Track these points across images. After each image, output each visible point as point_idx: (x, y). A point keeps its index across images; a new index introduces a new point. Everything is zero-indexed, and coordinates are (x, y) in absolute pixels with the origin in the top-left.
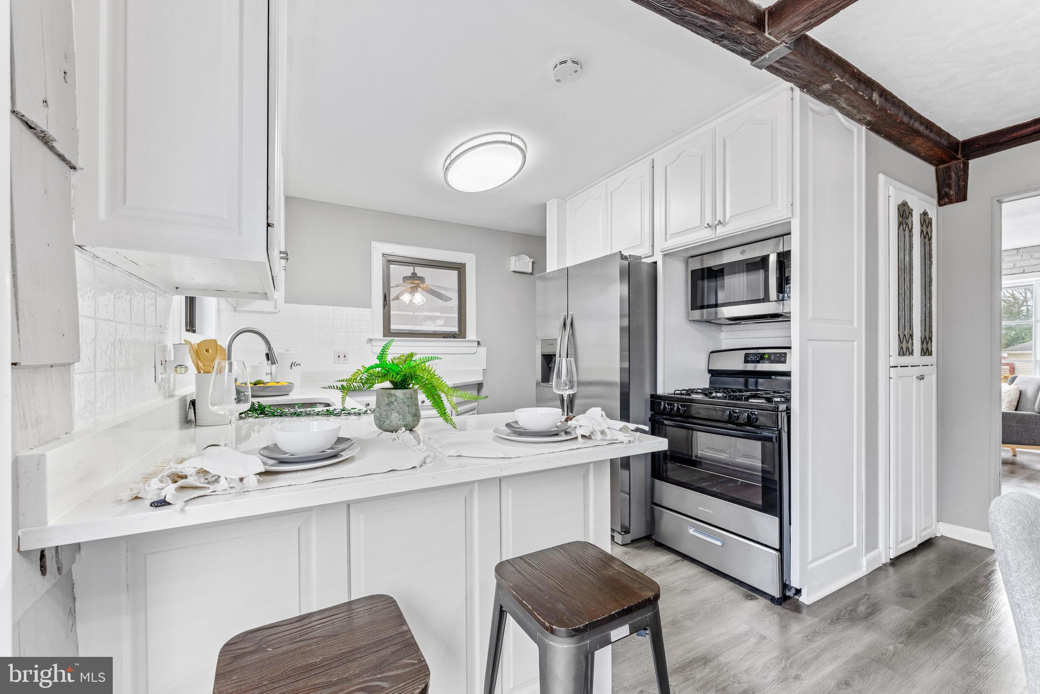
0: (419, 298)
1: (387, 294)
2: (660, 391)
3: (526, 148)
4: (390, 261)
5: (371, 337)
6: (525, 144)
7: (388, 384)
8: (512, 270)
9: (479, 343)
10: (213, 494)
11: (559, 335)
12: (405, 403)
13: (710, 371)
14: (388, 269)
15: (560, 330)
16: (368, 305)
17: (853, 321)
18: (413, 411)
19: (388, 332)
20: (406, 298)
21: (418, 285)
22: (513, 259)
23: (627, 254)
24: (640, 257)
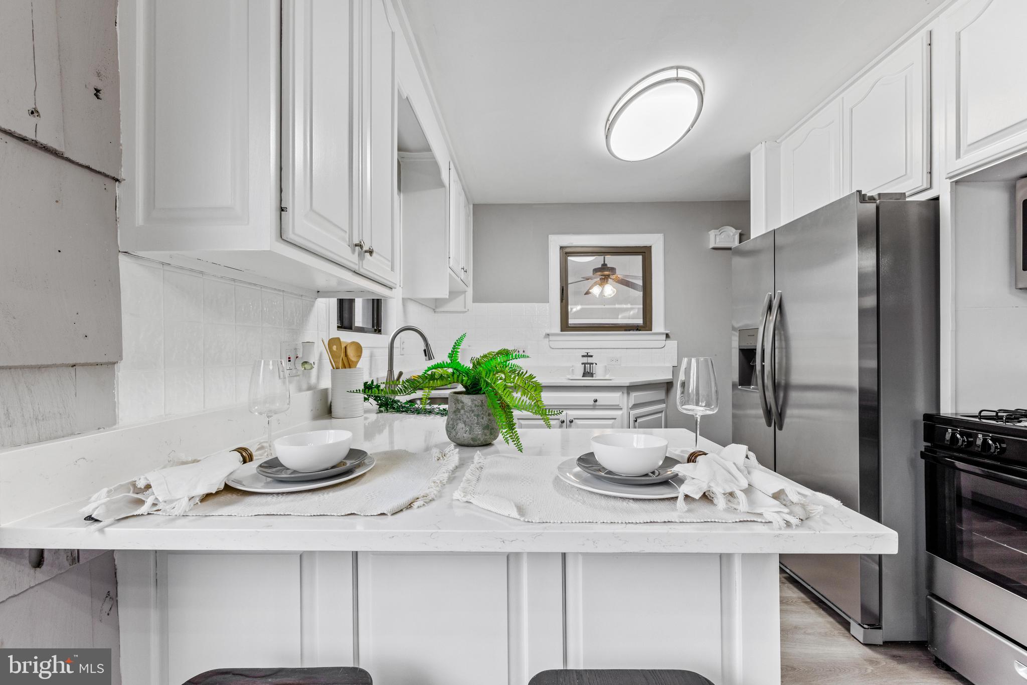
0: (609, 290)
1: (564, 288)
3: (703, 81)
4: (566, 253)
5: (548, 331)
6: (699, 75)
7: (460, 388)
8: (712, 245)
9: (667, 336)
10: (155, 513)
11: (761, 321)
12: (473, 411)
14: (567, 259)
15: (763, 315)
16: (545, 300)
19: (566, 326)
20: (596, 290)
21: (609, 276)
22: (712, 233)
23: (874, 193)
24: (903, 195)
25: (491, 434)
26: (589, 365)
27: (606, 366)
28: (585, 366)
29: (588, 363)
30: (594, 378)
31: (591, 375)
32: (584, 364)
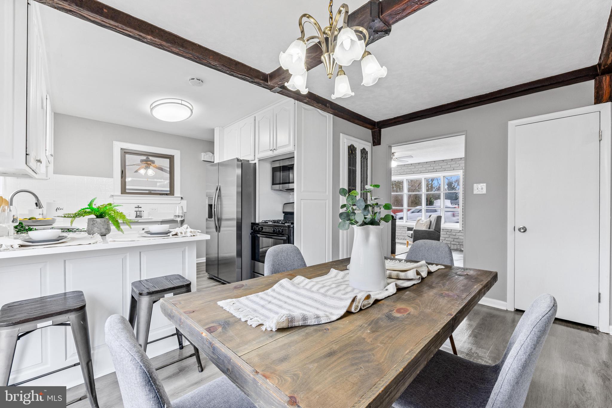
0: (151, 172)
1: (124, 171)
2: (257, 222)
3: (192, 107)
4: (125, 152)
5: (113, 194)
7: (93, 216)
8: (203, 159)
9: (182, 198)
11: (214, 194)
12: (101, 224)
13: (284, 212)
14: (125, 157)
15: (215, 192)
16: (111, 176)
17: (326, 192)
18: (106, 227)
19: (124, 191)
20: (142, 171)
21: (150, 164)
22: (203, 154)
23: (241, 159)
24: (249, 161)
25: (108, 231)
26: (139, 212)
27: (149, 212)
28: (137, 212)
29: (138, 211)
30: (142, 218)
31: (141, 217)
32: (137, 211)
